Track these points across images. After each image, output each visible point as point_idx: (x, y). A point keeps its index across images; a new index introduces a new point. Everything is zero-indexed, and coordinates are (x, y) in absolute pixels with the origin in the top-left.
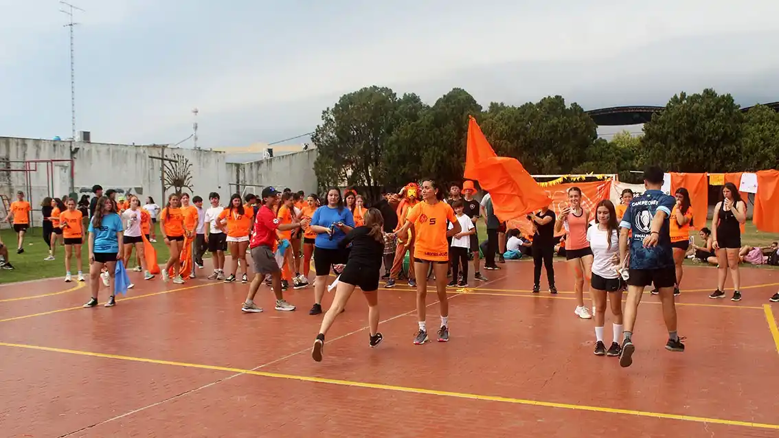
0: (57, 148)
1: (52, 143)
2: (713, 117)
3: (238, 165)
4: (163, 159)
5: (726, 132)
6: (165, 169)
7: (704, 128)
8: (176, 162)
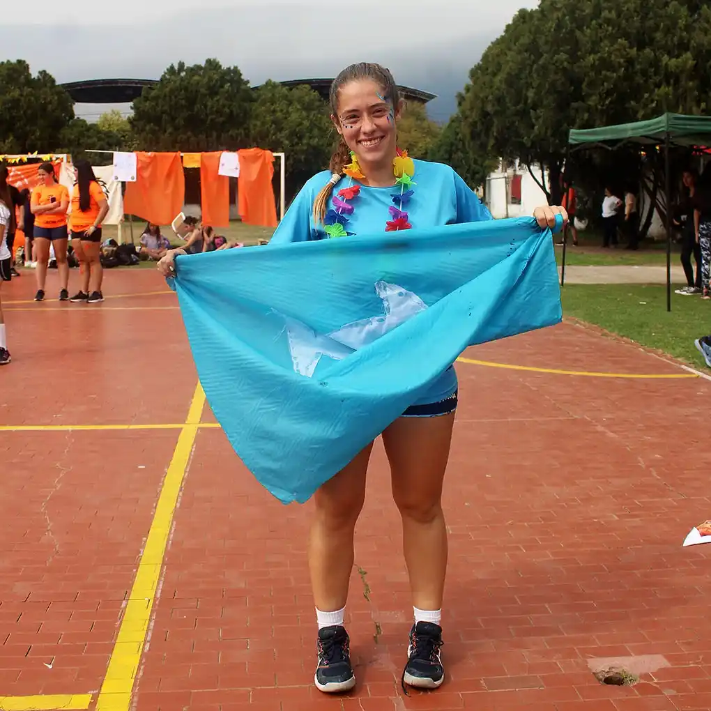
2: (216, 93)
5: (232, 112)
7: (206, 106)
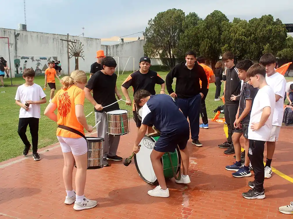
0: (6, 33)
1: (3, 29)
3: (107, 46)
4: (68, 41)
6: (70, 47)
8: (75, 43)
